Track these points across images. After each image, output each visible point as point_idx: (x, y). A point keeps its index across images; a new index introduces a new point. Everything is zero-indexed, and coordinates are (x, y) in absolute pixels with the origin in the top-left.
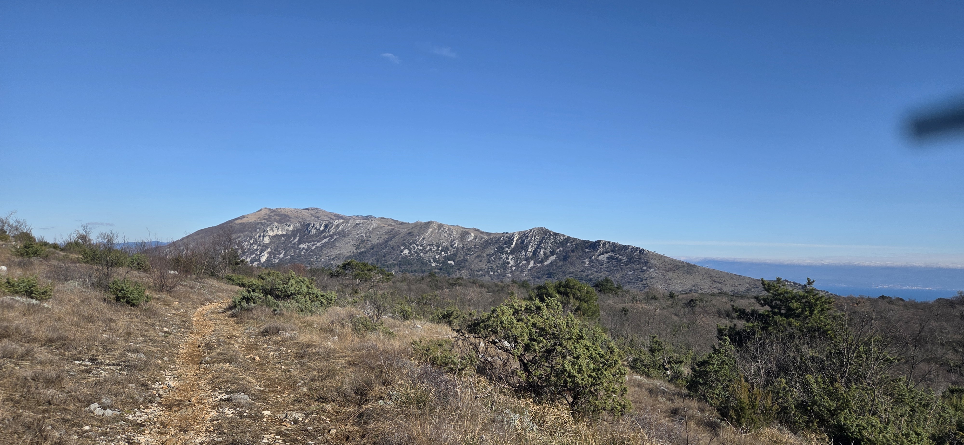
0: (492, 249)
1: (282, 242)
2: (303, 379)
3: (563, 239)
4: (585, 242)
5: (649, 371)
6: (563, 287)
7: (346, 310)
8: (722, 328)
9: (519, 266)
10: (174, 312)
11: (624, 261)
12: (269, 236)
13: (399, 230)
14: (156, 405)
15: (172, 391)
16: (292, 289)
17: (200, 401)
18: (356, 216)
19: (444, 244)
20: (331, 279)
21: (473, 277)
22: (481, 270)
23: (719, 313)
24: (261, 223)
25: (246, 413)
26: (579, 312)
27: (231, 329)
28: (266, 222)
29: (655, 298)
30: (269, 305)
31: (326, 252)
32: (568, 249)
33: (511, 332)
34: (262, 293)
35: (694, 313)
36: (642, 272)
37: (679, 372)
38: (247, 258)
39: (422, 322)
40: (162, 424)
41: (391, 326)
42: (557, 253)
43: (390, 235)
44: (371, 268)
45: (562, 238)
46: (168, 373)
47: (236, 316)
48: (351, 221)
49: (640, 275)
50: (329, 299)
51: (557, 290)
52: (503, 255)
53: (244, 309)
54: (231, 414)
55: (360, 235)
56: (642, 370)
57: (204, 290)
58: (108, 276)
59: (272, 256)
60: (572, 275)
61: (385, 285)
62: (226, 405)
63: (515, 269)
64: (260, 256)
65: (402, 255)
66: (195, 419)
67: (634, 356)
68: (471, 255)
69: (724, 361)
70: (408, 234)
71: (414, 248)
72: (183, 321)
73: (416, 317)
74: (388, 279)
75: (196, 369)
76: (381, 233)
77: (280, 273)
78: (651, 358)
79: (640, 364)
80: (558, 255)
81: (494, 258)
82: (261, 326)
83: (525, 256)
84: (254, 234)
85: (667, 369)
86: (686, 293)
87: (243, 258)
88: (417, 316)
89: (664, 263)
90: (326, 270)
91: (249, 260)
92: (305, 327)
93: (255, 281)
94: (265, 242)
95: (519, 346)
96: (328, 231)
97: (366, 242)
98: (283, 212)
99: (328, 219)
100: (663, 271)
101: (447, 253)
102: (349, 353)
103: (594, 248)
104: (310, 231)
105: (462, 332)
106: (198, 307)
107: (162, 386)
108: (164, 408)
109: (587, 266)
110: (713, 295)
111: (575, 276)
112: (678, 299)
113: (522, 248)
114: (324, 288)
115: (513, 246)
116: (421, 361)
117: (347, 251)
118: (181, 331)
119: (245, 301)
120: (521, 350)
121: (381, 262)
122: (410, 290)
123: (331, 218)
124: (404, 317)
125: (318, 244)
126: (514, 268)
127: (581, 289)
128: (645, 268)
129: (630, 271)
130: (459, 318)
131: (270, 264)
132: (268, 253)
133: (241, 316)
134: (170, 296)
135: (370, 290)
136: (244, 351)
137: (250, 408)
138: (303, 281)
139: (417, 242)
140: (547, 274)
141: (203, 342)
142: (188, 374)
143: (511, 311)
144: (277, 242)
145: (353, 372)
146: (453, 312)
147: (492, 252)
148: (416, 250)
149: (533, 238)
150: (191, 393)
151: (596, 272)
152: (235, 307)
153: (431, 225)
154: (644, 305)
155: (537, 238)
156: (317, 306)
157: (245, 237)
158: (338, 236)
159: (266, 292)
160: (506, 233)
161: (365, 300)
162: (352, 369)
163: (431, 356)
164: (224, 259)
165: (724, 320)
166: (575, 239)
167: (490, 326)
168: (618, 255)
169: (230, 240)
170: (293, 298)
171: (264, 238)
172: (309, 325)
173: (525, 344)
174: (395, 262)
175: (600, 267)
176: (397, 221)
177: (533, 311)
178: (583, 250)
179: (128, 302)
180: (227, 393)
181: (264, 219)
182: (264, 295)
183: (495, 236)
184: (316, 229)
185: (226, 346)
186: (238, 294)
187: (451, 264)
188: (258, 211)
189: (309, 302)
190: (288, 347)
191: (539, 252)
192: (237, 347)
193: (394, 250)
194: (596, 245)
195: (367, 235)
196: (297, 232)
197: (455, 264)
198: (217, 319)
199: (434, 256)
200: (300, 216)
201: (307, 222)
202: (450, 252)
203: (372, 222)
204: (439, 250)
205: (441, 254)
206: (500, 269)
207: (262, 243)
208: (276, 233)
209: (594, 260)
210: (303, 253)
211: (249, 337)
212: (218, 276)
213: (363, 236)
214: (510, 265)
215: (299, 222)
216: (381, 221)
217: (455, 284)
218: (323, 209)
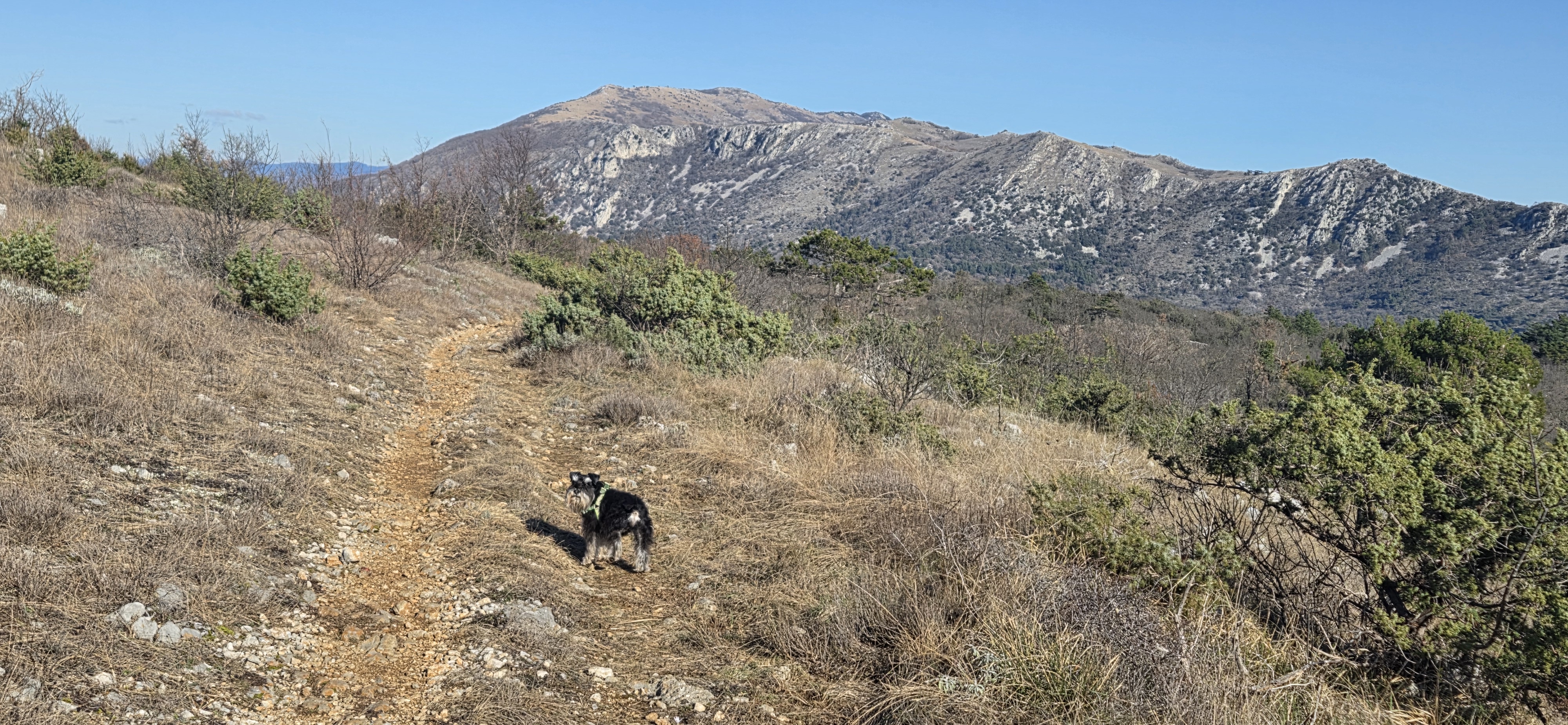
0: (1211, 218)
1: (649, 175)
2: (705, 570)
3: (1429, 195)
4: (1500, 207)
6: (1431, 337)
7: (813, 366)
9: (1288, 270)
10: (380, 342)
12: (618, 159)
13: (949, 156)
14: (303, 615)
15: (350, 573)
16: (675, 299)
17: (422, 615)
18: (838, 114)
19: (1071, 199)
20: (771, 280)
21: (1151, 294)
22: (1174, 276)
24: (599, 125)
25: (545, 668)
27: (516, 399)
28: (611, 122)
30: (614, 342)
31: (756, 208)
32: (1443, 227)
33: (1365, 485)
34: (598, 306)
38: (563, 215)
39: (1021, 416)
40: (312, 681)
41: (938, 422)
42: (1407, 238)
43: (926, 167)
44: (873, 255)
45: (1428, 193)
46: (345, 519)
47: (532, 366)
48: (823, 126)
50: (769, 334)
51: (1412, 345)
52: (1242, 235)
53: (552, 347)
54: (503, 667)
55: (845, 165)
57: (458, 290)
58: (231, 240)
59: (624, 213)
60: (1451, 303)
61: (912, 304)
62: (489, 636)
63: (1277, 278)
64: (595, 210)
65: (953, 223)
66: (401, 672)
68: (1147, 232)
70: (975, 166)
71: (990, 206)
72: (401, 369)
73: (1001, 398)
74: (920, 286)
75: (420, 511)
76: (900, 162)
77: (642, 254)
80: (1411, 243)
81: (1216, 244)
82: (594, 396)
83: (1309, 240)
84: (581, 152)
87: (555, 213)
88: (1004, 395)
90: (756, 254)
91: (567, 218)
92: (707, 409)
93: (582, 275)
94: (608, 176)
96: (765, 151)
97: (859, 184)
98: (653, 97)
99: (765, 119)
101: (1080, 224)
102: (832, 501)
103: (1527, 227)
104: (718, 150)
105: (1182, 468)
106: (440, 334)
107: (326, 556)
108: (322, 629)
109: (1500, 280)
111: (1459, 307)
113: (1301, 218)
114: (756, 304)
115: (1274, 211)
117: (810, 207)
118: (394, 398)
119: (553, 325)
121: (897, 241)
123: (774, 118)
124: (970, 398)
125: (738, 185)
126: (1272, 275)
130: (1126, 410)
131: (618, 233)
132: (613, 204)
133: (543, 366)
134: (376, 299)
135: (872, 316)
136: (547, 467)
137: (554, 654)
138: (703, 279)
139: (997, 189)
140: (1372, 297)
141: (444, 433)
142: (399, 524)
144: (637, 176)
146: (1109, 392)
147: (1212, 224)
148: (992, 211)
149: (1337, 191)
150: (400, 585)
151: (1528, 297)
152: (529, 339)
153: (1039, 144)
155: (1349, 192)
156: (738, 352)
157: (559, 160)
158: (789, 166)
159: (608, 305)
160: (1256, 173)
161: (860, 342)
162: (845, 551)
163: (1089, 536)
164: (508, 214)
166: (1467, 199)
169: (523, 166)
170: (677, 326)
171: (606, 163)
172: (715, 403)
174: (933, 241)
175: (1544, 282)
176: (947, 128)
177: (1436, 417)
178: (1490, 231)
179: (268, 311)
180: (495, 596)
181: (607, 115)
182: (601, 314)
183: (1221, 180)
184: (734, 144)
185: (502, 450)
186: (538, 305)
187: (1090, 255)
188: (593, 94)
189: (717, 338)
190: (663, 466)
191: (1351, 231)
192: (531, 454)
193: (934, 208)
194: (1534, 219)
195: (864, 166)
196: (687, 152)
197: (1100, 255)
198: (482, 370)
199: (1044, 230)
200: (696, 108)
201: (712, 127)
202: (1088, 222)
203: (880, 130)
204: (1057, 214)
205: (1063, 226)
206: (1229, 277)
207: (600, 177)
208: (634, 153)
209: (1523, 263)
210: (698, 208)
211: (562, 427)
212: (493, 256)
213: (854, 170)
214: (1261, 266)
215: (693, 125)
216: (904, 128)
217: (1100, 312)
218: (753, 92)
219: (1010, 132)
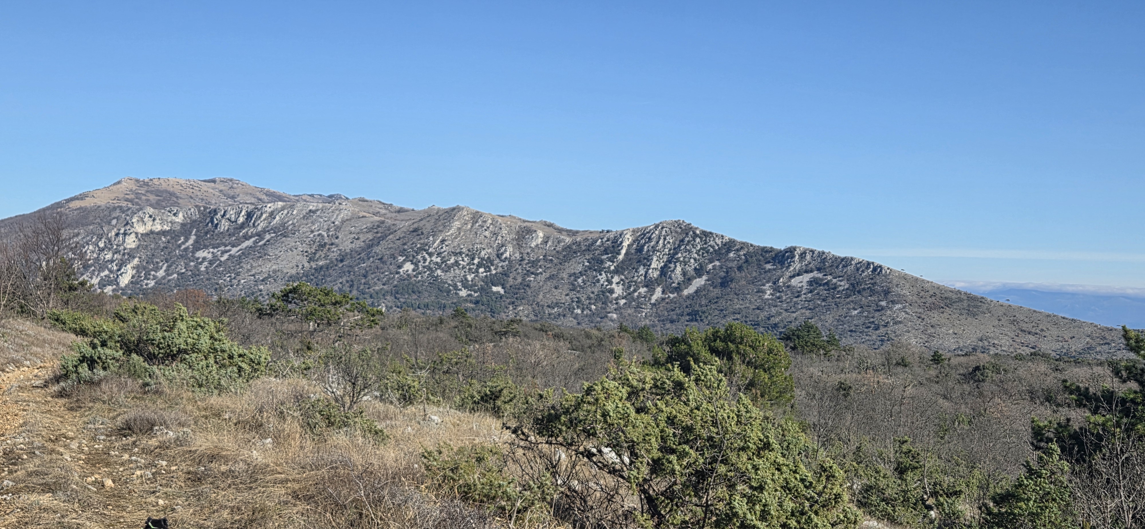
0: (579, 263)
1: (162, 245)
3: (720, 244)
4: (765, 250)
5: (894, 511)
6: (721, 340)
7: (289, 383)
8: (1041, 424)
9: (633, 298)
11: (841, 288)
12: (136, 233)
13: (394, 225)
16: (181, 340)
18: (310, 195)
19: (483, 253)
20: (259, 321)
21: (541, 318)
22: (557, 305)
23: (1032, 394)
24: (120, 207)
26: (754, 391)
27: (57, 421)
28: (130, 205)
29: (903, 363)
30: (134, 374)
31: (249, 267)
32: (730, 265)
33: (624, 434)
34: (121, 348)
35: (981, 394)
36: (879, 310)
37: (954, 514)
38: (91, 278)
39: (441, 409)
41: (379, 417)
42: (708, 273)
43: (377, 233)
44: (338, 299)
45: (719, 242)
47: (68, 396)
48: (299, 205)
49: (873, 317)
50: (253, 362)
51: (710, 346)
52: (601, 275)
53: (85, 381)
55: (316, 233)
56: (881, 508)
57: (6, 341)
59: (142, 274)
60: (738, 316)
61: (367, 334)
63: (625, 304)
64: (118, 273)
65: (399, 273)
67: (865, 481)
68: (537, 274)
69: (1049, 493)
70: (413, 231)
71: (425, 260)
73: (428, 399)
74: (373, 321)
76: (358, 230)
77: (156, 308)
78: (899, 485)
79: (878, 496)
80: (710, 276)
81: (584, 281)
82: (119, 415)
83: (645, 277)
84: (105, 229)
85: (929, 508)
86: (966, 355)
87: (85, 277)
88: (430, 396)
89: (922, 293)
90: (249, 302)
91: (95, 281)
92: (206, 418)
93: (108, 325)
94: (128, 247)
95: (641, 463)
96: (254, 224)
97: (328, 246)
98: (164, 186)
99: (253, 200)
100: (920, 310)
101: (490, 270)
102: (294, 475)
103: (782, 263)
104: (217, 224)
105: (523, 433)
109: (768, 299)
110: (1019, 358)
111: (744, 319)
112: (949, 365)
113: (639, 261)
114: (246, 340)
115: (621, 257)
116: (442, 492)
117: (290, 265)
119: (85, 364)
120: (645, 470)
121: (358, 288)
122: (416, 344)
123: (260, 200)
124: (405, 399)
125: (234, 250)
126: (622, 302)
127: (758, 344)
128: (883, 303)
129: (856, 309)
130: (515, 401)
131: (138, 290)
132: (133, 268)
133: (77, 395)
135: (337, 344)
136: (82, 468)
138: (202, 324)
139: (429, 247)
140: (688, 314)
143: (624, 391)
144: (153, 246)
145: (303, 514)
146: (502, 390)
147: (580, 268)
148: (427, 264)
149: (661, 242)
151: (786, 310)
152: (66, 376)
153: (458, 214)
154: (882, 378)
155: (669, 242)
156: (230, 377)
157: (88, 236)
158: (273, 235)
159: (129, 348)
160: (608, 232)
161: (326, 364)
162: (301, 506)
163: (461, 482)
164: (45, 279)
165: (1042, 408)
166: (744, 245)
167: (580, 421)
168: (829, 278)
169: (58, 240)
170: (183, 360)
171: (127, 237)
172: (214, 414)
173: (653, 460)
174: (385, 287)
175: (795, 299)
176: (391, 205)
177: (669, 390)
178: (759, 266)
181: (127, 200)
182: (124, 354)
183: (585, 237)
184: (229, 220)
185: (47, 458)
186: (72, 349)
187: (498, 292)
188: (115, 184)
189: (214, 367)
190: (171, 461)
191: (672, 269)
192: (69, 459)
193: (384, 263)
194: (786, 257)
195: (331, 233)
196: (192, 227)
197: (505, 292)
198: (29, 401)
199: (465, 276)
200: (199, 194)
201: (212, 207)
202: (495, 269)
203: (341, 207)
204: (474, 264)
205: (478, 272)
206: (594, 304)
207: (122, 248)
208: (150, 228)
209: (782, 287)
210: (203, 269)
211: (94, 439)
212: (34, 314)
213: (323, 236)
214: (615, 296)
215: (196, 206)
216: (360, 205)
217: (506, 333)
218: (243, 181)
219: (437, 206)
